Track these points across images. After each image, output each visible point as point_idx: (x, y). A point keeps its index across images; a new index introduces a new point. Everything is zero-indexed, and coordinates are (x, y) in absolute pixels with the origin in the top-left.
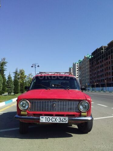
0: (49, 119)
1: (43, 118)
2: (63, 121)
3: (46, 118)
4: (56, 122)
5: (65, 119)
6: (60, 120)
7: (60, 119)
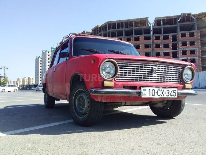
0: (153, 91)
1: (145, 90)
2: (172, 95)
3: (150, 90)
4: (163, 97)
5: (175, 91)
6: (168, 93)
7: (168, 91)
